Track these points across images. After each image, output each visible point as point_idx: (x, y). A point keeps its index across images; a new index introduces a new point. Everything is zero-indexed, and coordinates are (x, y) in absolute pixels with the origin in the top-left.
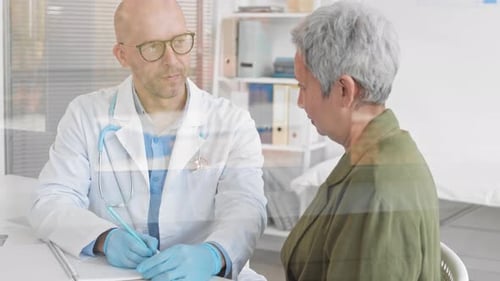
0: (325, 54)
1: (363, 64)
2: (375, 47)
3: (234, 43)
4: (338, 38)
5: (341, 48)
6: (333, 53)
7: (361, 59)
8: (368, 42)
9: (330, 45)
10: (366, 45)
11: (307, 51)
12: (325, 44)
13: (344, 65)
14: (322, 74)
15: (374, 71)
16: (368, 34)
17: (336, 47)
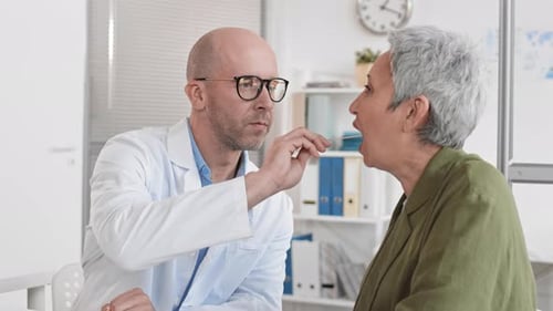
0: (418, 65)
1: (449, 97)
2: (469, 88)
3: (303, 117)
4: (441, 57)
5: (438, 69)
6: (428, 68)
7: (450, 91)
8: (467, 79)
9: (430, 59)
10: (463, 81)
11: (401, 53)
12: (425, 56)
13: (431, 86)
14: (403, 83)
15: (454, 110)
16: (470, 72)
17: (435, 64)
